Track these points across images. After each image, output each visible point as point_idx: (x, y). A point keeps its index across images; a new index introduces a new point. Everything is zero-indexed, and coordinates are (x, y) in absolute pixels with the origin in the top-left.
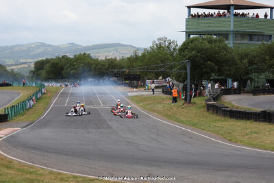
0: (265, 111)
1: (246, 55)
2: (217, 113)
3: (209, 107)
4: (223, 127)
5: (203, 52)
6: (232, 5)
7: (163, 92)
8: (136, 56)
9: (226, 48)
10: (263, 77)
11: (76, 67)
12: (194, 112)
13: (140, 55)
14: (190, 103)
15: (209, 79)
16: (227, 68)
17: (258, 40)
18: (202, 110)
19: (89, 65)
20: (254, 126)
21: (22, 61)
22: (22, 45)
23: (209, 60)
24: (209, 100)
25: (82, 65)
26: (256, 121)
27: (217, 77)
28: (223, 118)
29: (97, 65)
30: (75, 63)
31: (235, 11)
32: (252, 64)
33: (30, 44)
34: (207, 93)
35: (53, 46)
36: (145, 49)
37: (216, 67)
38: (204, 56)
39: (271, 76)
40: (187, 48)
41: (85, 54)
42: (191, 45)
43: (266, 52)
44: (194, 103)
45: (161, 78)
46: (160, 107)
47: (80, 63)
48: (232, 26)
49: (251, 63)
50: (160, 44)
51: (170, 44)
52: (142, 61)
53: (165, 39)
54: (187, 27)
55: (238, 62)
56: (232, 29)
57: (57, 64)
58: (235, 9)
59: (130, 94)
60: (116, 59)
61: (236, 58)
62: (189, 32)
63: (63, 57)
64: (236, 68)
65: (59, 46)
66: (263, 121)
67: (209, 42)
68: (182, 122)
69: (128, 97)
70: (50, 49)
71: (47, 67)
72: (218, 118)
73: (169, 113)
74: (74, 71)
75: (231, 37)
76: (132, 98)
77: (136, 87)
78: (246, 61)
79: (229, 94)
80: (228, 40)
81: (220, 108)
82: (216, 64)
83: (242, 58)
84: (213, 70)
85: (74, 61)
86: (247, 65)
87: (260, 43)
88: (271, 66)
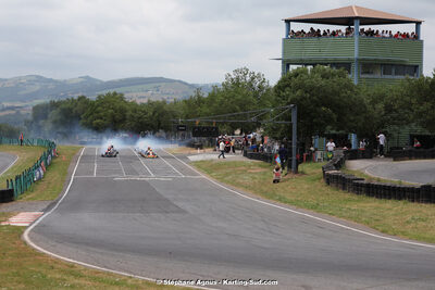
0: (429, 186)
1: (381, 97)
2: (344, 189)
3: (329, 180)
4: (362, 211)
5: (314, 91)
6: (357, 18)
7: (245, 155)
8: (199, 97)
9: (349, 86)
10: (406, 131)
11: (102, 114)
12: (306, 186)
13: (206, 95)
14: (296, 172)
15: (321, 135)
16: (352, 118)
17: (396, 74)
18: (317, 183)
19: (123, 111)
20: (414, 209)
21: (6, 104)
22: (6, 80)
23: (324, 105)
24: (329, 168)
25: (110, 111)
26: (413, 201)
27: (334, 132)
28: (355, 197)
29: (135, 111)
30: (100, 108)
31: (361, 27)
32: (390, 111)
33: (20, 78)
34: (319, 156)
35: (56, 82)
36: (215, 87)
37: (335, 116)
38: (315, 98)
39: (419, 130)
40: (288, 86)
41: (115, 94)
42: (296, 80)
43: (412, 92)
44: (303, 173)
45: (238, 132)
46: (247, 179)
47: (109, 108)
48: (356, 51)
49: (389, 109)
50: (238, 78)
51: (253, 79)
52: (209, 106)
53: (245, 71)
54: (284, 53)
55: (370, 107)
56: (356, 56)
57: (70, 110)
58: (361, 24)
59: (192, 158)
60: (164, 102)
61: (367, 101)
62: (288, 60)
63: (80, 98)
64: (366, 118)
65: (65, 81)
66: (426, 202)
67: (323, 77)
68: (291, 203)
69: (190, 163)
70: (51, 86)
71: (54, 114)
72: (348, 196)
73: (265, 189)
74: (98, 121)
75: (354, 68)
76: (198, 165)
77: (201, 147)
78: (380, 106)
79: (356, 159)
80: (350, 73)
81: (350, 180)
82: (334, 111)
83: (374, 102)
84: (329, 121)
85: (98, 106)
86: (383, 113)
87: (402, 77)
88: (420, 115)
